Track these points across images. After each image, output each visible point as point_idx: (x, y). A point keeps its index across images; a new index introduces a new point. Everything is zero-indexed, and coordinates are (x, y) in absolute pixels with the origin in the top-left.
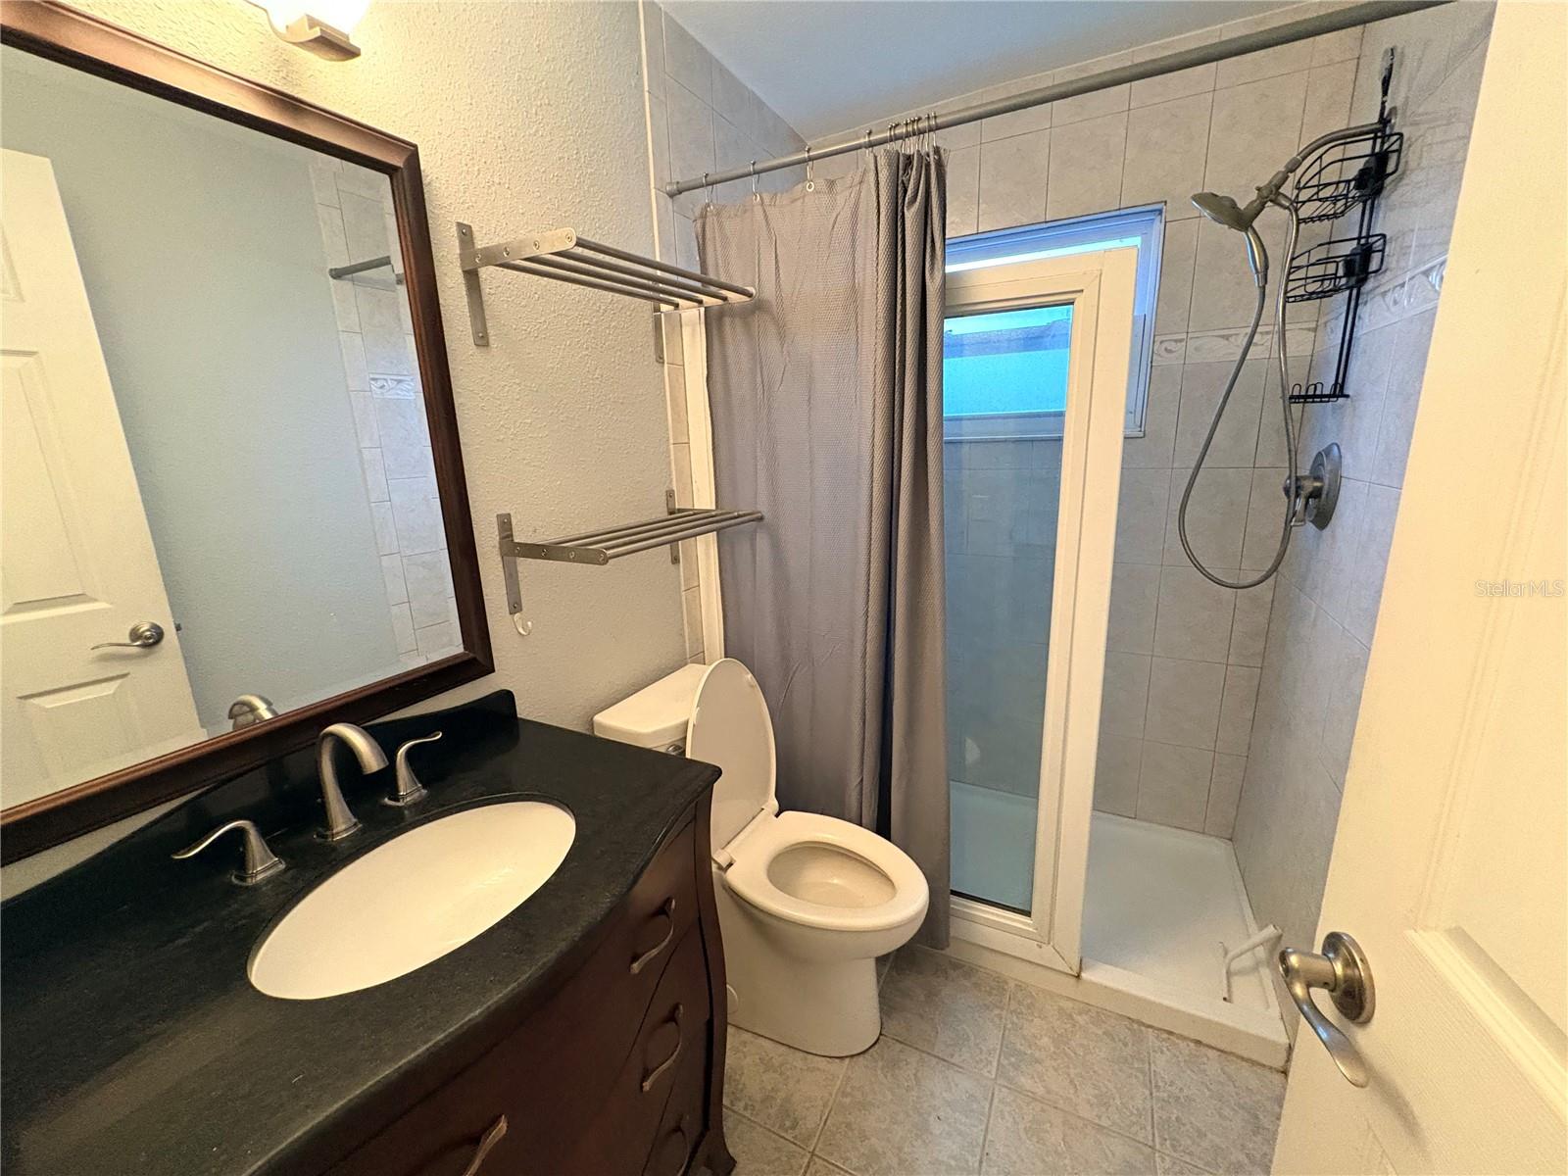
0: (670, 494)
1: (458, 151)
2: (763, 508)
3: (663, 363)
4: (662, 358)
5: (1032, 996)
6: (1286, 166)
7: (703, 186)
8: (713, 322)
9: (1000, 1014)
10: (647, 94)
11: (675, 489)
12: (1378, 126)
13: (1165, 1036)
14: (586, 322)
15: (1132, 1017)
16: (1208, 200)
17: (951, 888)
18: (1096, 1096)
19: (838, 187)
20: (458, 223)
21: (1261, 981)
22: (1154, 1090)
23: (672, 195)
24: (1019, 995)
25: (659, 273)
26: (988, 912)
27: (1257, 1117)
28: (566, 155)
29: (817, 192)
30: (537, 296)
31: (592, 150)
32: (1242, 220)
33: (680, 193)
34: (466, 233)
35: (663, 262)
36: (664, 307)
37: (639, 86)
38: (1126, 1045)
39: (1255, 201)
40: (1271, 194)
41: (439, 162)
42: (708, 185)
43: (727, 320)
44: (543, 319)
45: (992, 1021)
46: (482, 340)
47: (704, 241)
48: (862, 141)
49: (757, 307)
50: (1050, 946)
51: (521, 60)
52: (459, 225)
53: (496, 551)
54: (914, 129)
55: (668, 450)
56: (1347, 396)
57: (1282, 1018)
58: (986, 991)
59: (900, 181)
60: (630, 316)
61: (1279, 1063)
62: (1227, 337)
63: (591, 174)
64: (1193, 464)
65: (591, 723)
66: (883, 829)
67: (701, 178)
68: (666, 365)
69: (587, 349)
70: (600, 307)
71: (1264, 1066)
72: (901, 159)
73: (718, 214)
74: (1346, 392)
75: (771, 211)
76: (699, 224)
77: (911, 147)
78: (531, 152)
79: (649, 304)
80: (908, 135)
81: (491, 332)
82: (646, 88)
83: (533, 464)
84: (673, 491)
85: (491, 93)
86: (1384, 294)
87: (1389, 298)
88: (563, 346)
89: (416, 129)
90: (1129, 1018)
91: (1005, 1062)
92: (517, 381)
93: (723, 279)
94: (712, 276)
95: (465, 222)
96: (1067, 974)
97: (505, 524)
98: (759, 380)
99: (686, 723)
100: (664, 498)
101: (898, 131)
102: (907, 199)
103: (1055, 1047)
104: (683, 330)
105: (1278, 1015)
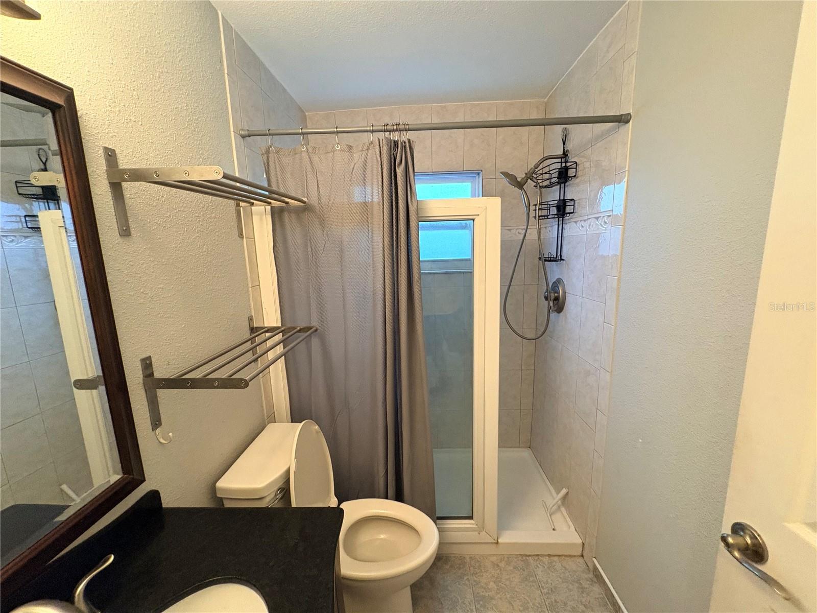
0: (250, 319)
1: (102, 96)
2: (315, 323)
3: (243, 238)
4: (242, 235)
5: (478, 561)
6: (534, 166)
7: (267, 135)
8: (277, 215)
9: (468, 578)
10: (226, 75)
11: (253, 315)
12: (562, 156)
13: (536, 558)
14: (197, 215)
15: (522, 553)
16: (506, 174)
17: (437, 516)
18: (521, 606)
19: (355, 150)
20: (105, 147)
21: (562, 513)
22: (542, 590)
23: (243, 137)
24: (473, 563)
25: (238, 184)
26: (454, 524)
27: (581, 584)
28: (180, 106)
29: (342, 150)
30: (163, 199)
31: (196, 105)
32: (520, 185)
33: (249, 136)
34: (111, 156)
35: (240, 177)
36: (242, 204)
37: (222, 70)
38: (524, 570)
39: (524, 178)
40: (530, 176)
41: (88, 102)
42: (270, 135)
43: (286, 215)
44: (169, 214)
45: (465, 584)
46: (125, 232)
47: (268, 167)
48: (368, 128)
49: (306, 208)
50: (484, 532)
51: (148, 40)
52: (106, 149)
53: (141, 386)
54: (397, 128)
55: (248, 291)
56: (563, 260)
57: (576, 530)
58: (457, 568)
59: (392, 153)
60: (223, 209)
61: (579, 553)
62: (509, 230)
63: (196, 120)
64: (508, 284)
65: (213, 489)
66: (399, 497)
67: (266, 130)
68: (245, 239)
69: (198, 232)
70: (205, 205)
71: (575, 556)
72: (392, 142)
73: (277, 153)
74: (562, 258)
75: (313, 156)
76: (265, 157)
77: (395, 136)
78: (157, 102)
79: (232, 203)
80: (394, 131)
81: (132, 225)
82: (226, 71)
83: (165, 316)
84: (252, 316)
85: (126, 58)
86: (576, 222)
87: (579, 224)
88: (182, 232)
89: (68, 75)
90: (521, 555)
91: (478, 606)
92: (152, 259)
93: (282, 190)
94: (274, 188)
95: (110, 147)
96: (492, 543)
97: (147, 364)
98: (309, 249)
99: (288, 471)
100: (248, 322)
101: (388, 127)
102: (397, 163)
103: (497, 586)
104: (253, 216)
105: (574, 530)
